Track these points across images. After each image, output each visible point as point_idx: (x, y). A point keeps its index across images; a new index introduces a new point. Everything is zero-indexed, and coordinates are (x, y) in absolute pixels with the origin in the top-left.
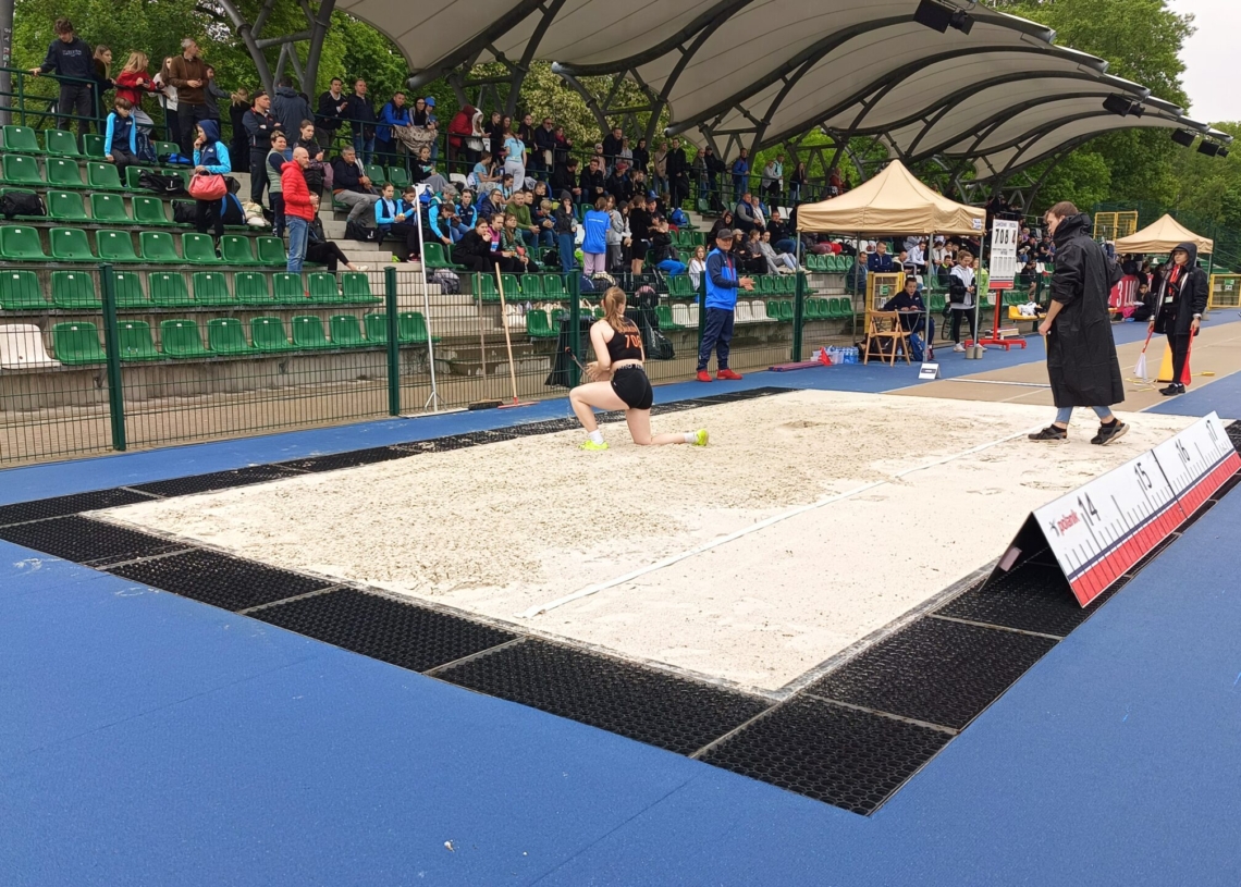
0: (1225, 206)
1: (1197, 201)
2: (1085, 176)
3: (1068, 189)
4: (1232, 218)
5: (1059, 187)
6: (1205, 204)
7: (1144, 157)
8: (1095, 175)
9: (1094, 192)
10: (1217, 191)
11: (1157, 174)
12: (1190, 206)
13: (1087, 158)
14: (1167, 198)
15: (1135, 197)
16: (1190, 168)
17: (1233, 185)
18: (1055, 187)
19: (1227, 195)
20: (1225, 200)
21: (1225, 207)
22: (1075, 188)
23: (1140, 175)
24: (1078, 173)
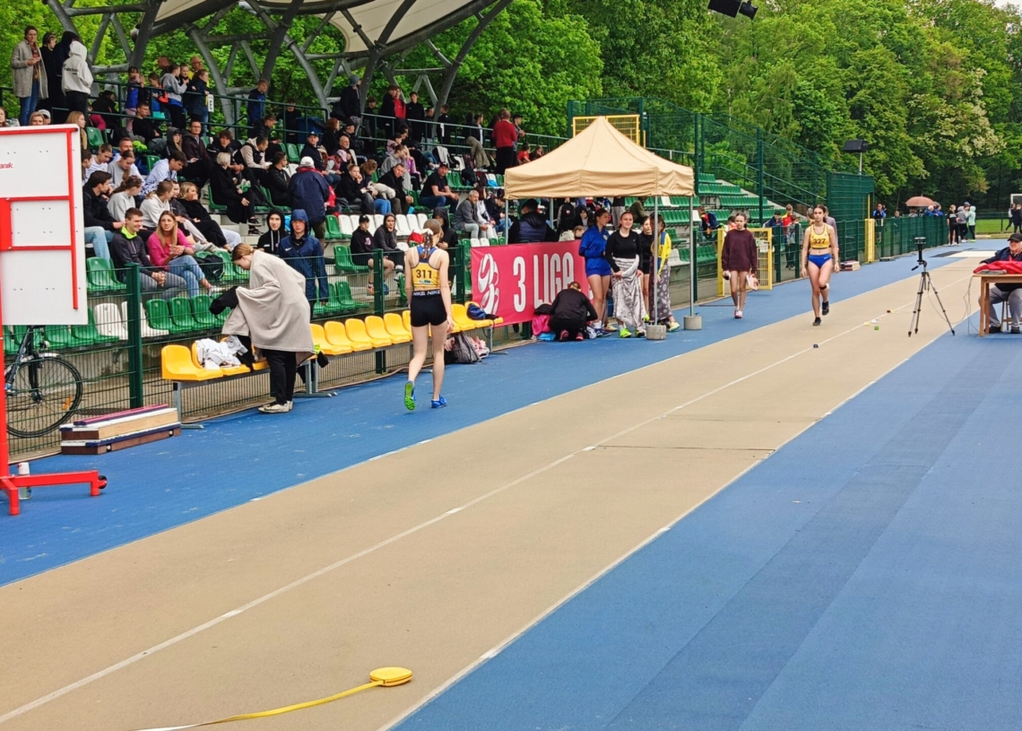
0: (798, 106)
1: (759, 98)
2: (558, 54)
3: (532, 76)
4: (810, 125)
5: (517, 73)
6: (769, 104)
7: (656, 23)
8: (574, 53)
9: (575, 81)
10: (784, 83)
11: (678, 53)
12: (748, 106)
13: (559, 23)
14: (702, 93)
15: (654, 91)
16: (745, 47)
17: (810, 74)
18: (509, 72)
19: (799, 89)
20: (797, 97)
21: (798, 109)
22: (545, 74)
23: (652, 54)
24: (547, 49)
